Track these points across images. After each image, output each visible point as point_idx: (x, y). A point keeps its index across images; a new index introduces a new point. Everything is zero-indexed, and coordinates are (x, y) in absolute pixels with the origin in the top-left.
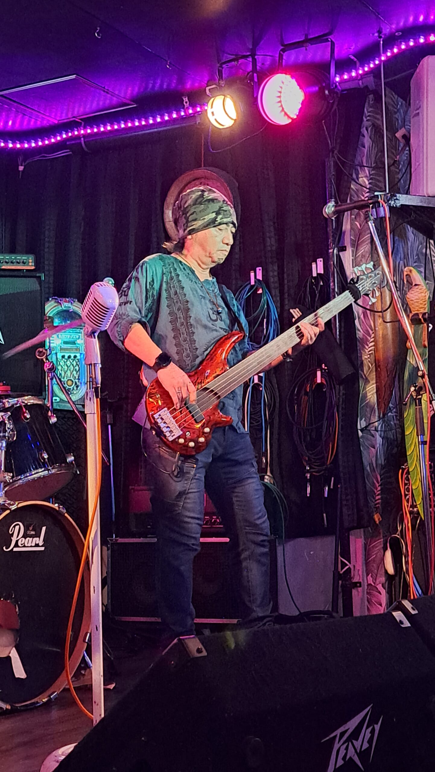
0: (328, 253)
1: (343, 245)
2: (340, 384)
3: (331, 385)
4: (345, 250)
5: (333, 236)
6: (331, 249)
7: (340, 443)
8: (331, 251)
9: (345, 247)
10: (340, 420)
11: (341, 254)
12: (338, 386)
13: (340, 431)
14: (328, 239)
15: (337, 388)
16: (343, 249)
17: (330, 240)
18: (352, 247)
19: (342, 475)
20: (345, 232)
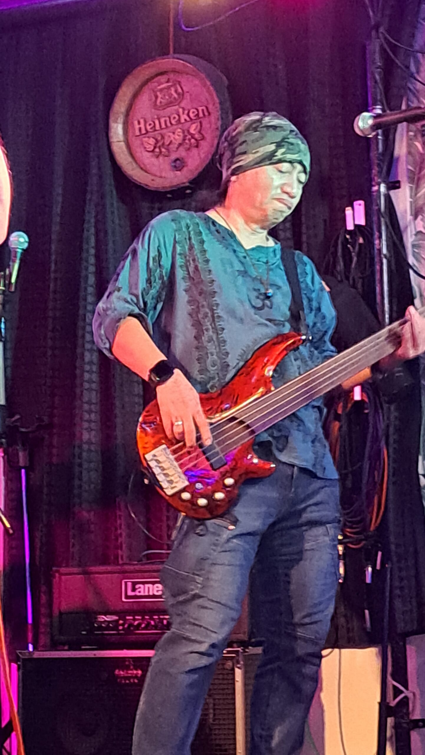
0: (370, 192)
1: (396, 180)
2: (389, 402)
3: (375, 403)
4: (399, 187)
5: (379, 165)
6: (374, 186)
7: (391, 497)
8: (375, 188)
9: (399, 182)
10: (391, 459)
11: (392, 193)
12: (387, 405)
13: (391, 477)
14: (370, 169)
15: (385, 408)
16: (395, 185)
17: (374, 171)
18: (409, 183)
19: (393, 547)
20: (398, 159)
